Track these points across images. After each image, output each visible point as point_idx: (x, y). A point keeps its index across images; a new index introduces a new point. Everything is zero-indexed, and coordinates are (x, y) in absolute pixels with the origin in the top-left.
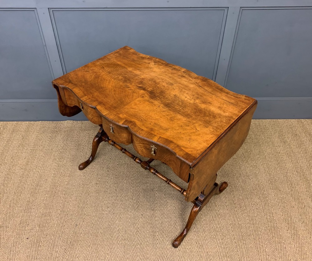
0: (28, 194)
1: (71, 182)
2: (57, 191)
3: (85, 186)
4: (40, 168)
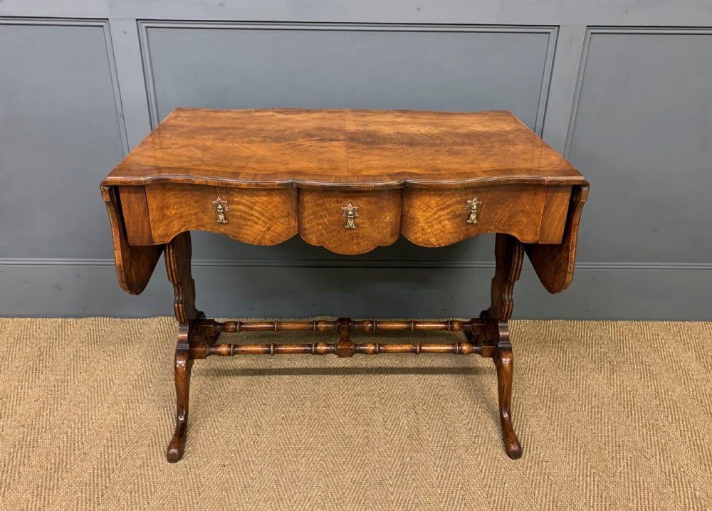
0: (26, 491)
1: (152, 461)
2: (110, 483)
4: (72, 423)
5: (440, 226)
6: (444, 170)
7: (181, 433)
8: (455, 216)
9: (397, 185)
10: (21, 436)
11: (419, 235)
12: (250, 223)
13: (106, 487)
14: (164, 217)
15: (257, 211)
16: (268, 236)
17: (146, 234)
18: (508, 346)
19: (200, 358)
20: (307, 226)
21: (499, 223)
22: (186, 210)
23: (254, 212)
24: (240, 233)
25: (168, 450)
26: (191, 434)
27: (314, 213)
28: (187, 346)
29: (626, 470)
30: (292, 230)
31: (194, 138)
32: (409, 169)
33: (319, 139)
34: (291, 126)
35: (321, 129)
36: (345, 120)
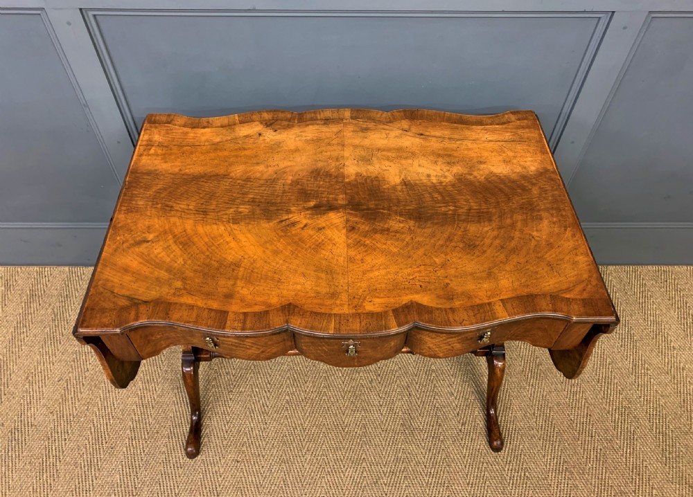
1: (173, 456)
2: (138, 483)
3: (209, 467)
7: (196, 433)
19: (206, 360)
28: (192, 356)
32: (417, 293)
33: (316, 207)
34: (282, 165)
35: (316, 173)
36: (343, 145)
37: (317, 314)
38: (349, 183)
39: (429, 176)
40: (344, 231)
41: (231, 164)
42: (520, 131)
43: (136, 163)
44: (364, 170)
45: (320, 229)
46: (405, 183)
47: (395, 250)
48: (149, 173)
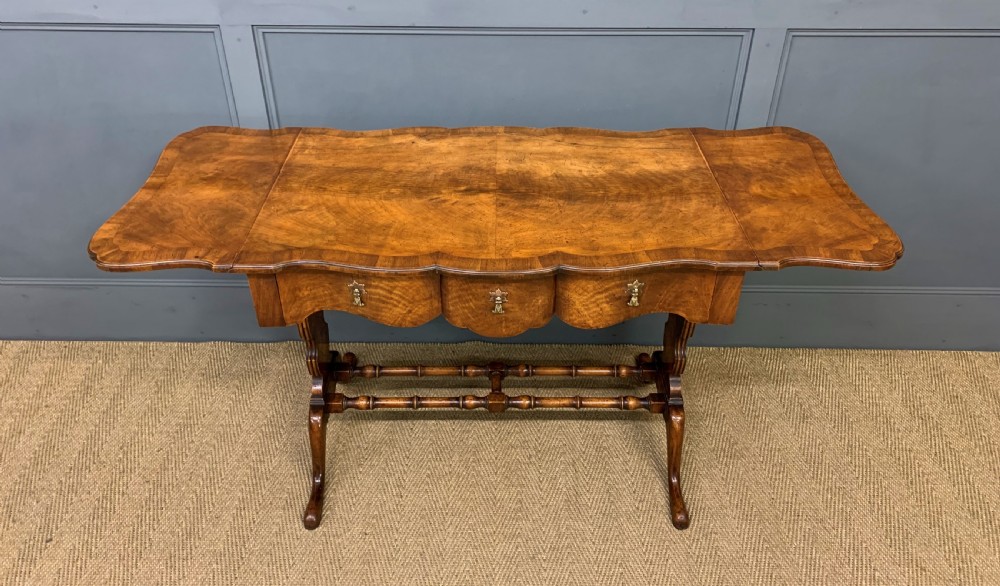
1: (289, 527)
3: (332, 539)
4: (200, 480)
5: (598, 309)
6: (603, 248)
7: (318, 497)
8: (613, 299)
9: (550, 273)
10: (147, 495)
11: (574, 317)
12: (389, 306)
13: (242, 558)
14: (296, 298)
15: (397, 295)
16: (409, 319)
17: (278, 316)
18: (680, 403)
19: (337, 412)
20: (451, 308)
21: (665, 302)
22: (320, 291)
23: (393, 296)
24: (378, 315)
25: (305, 517)
26: (329, 495)
27: (459, 297)
28: (321, 401)
29: (802, 545)
30: (435, 312)
31: (325, 189)
32: (564, 246)
33: (466, 190)
34: (434, 163)
35: (468, 168)
36: (496, 150)
37: (464, 258)
38: (501, 175)
39: (580, 171)
40: (494, 206)
41: (384, 162)
42: (674, 142)
43: (290, 159)
44: (515, 166)
45: (470, 205)
46: (556, 176)
47: (544, 219)
48: (303, 166)
